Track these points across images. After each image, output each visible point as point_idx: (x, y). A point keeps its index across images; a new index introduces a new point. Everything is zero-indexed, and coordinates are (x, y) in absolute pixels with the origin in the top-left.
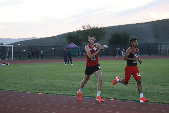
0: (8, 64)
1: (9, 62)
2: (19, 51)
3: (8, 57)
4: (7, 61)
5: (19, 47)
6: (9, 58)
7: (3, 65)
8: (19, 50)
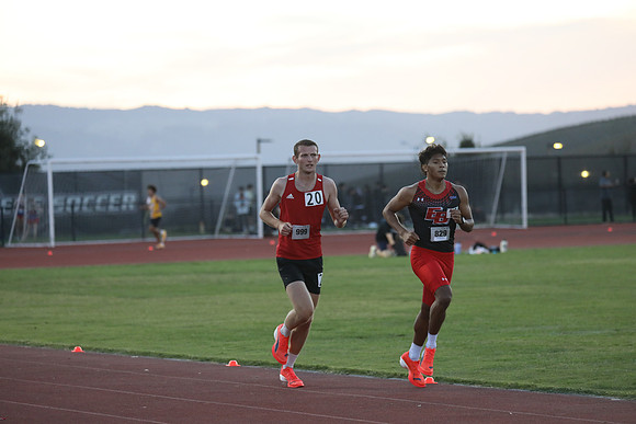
0: (498, 250)
1: (503, 235)
2: (560, 178)
3: (502, 210)
4: (493, 229)
5: (559, 159)
6: (508, 216)
7: (471, 252)
8: (555, 175)
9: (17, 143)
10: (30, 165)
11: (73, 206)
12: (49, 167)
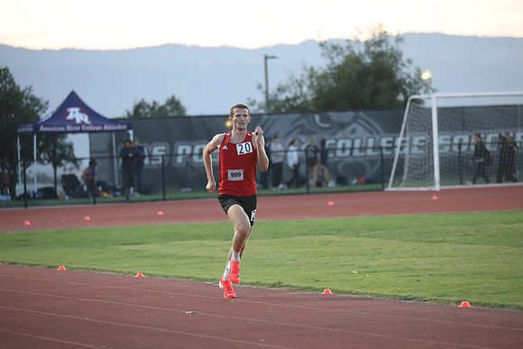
9: (399, 76)
10: (413, 100)
11: (460, 145)
12: (433, 102)
